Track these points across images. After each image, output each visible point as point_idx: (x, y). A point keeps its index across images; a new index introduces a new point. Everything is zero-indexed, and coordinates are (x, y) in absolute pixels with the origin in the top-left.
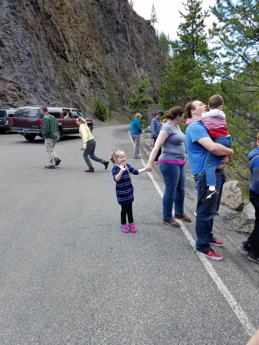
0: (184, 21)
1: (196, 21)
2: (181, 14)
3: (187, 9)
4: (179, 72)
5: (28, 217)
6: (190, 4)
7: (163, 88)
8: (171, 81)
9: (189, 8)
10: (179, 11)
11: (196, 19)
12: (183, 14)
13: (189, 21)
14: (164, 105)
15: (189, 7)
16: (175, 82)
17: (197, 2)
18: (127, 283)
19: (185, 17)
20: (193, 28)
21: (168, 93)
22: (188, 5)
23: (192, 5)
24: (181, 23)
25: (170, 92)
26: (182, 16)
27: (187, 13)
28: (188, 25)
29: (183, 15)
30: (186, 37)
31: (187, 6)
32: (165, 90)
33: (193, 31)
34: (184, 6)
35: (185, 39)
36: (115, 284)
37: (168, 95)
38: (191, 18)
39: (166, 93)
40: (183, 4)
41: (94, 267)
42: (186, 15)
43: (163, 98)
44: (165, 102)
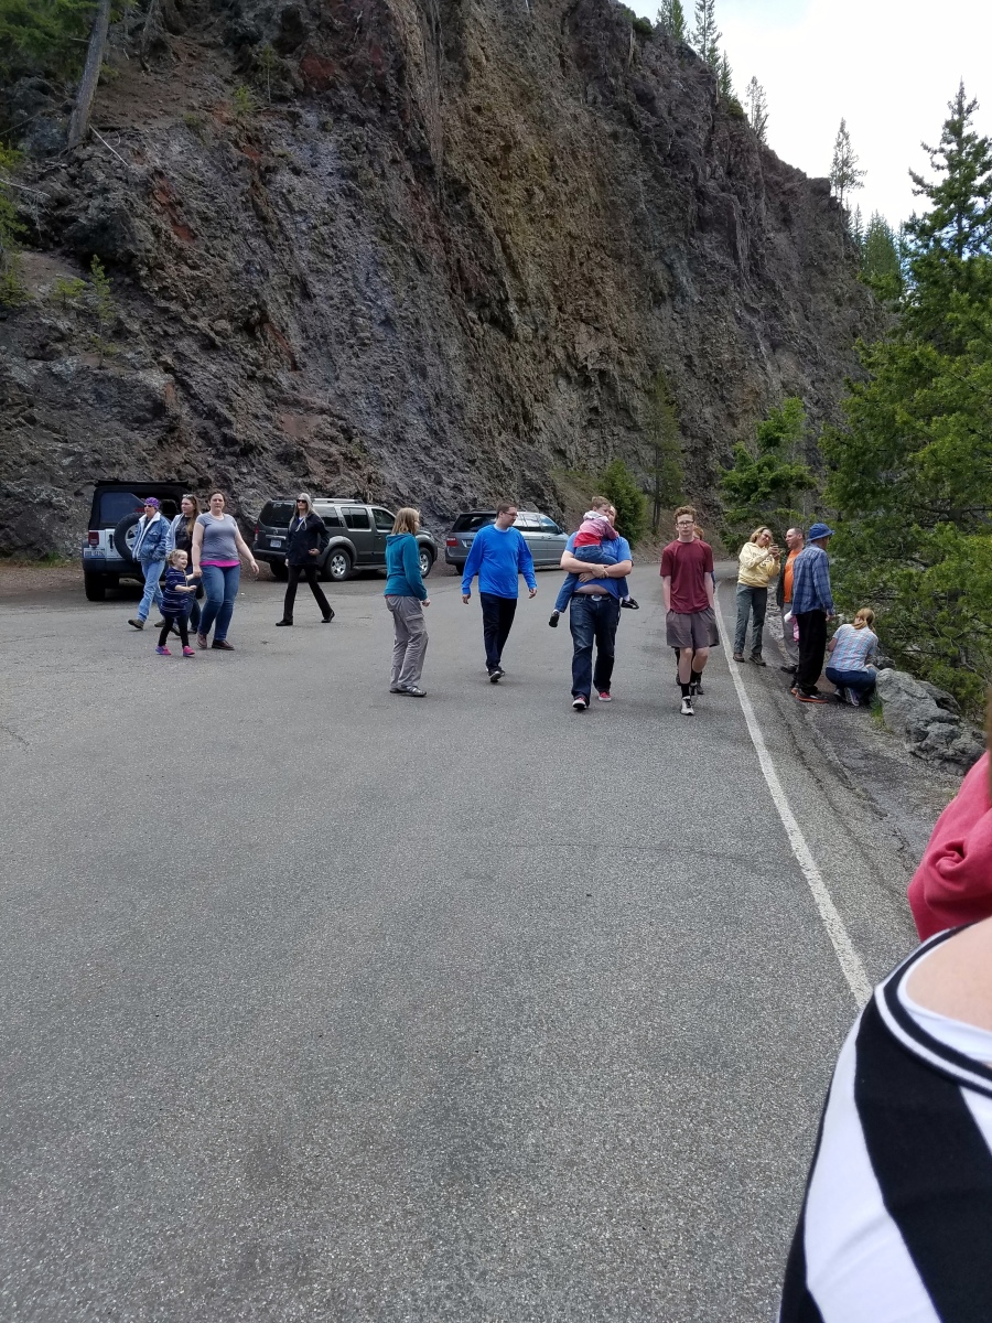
0: (926, 206)
1: (973, 205)
2: (919, 181)
3: (938, 167)
4: (899, 382)
5: (370, 808)
6: (954, 146)
7: (838, 439)
8: (871, 415)
9: (945, 162)
10: (911, 173)
11: (973, 199)
12: (926, 181)
13: (946, 206)
14: (841, 499)
15: (949, 157)
16: (884, 418)
17: (977, 142)
18: (613, 964)
19: (931, 194)
20: (961, 228)
21: (856, 457)
22: (942, 150)
23: (960, 152)
24: (914, 216)
25: (864, 454)
26: (919, 188)
27: (938, 179)
28: (940, 221)
29: (924, 186)
30: (930, 265)
31: (942, 154)
32: (845, 447)
33: (960, 241)
34: (930, 155)
35: (925, 271)
36: (583, 963)
37: (858, 463)
38: (952, 198)
39: (850, 457)
40: (926, 148)
41: (536, 925)
42: (938, 183)
43: (839, 475)
44: (846, 487)
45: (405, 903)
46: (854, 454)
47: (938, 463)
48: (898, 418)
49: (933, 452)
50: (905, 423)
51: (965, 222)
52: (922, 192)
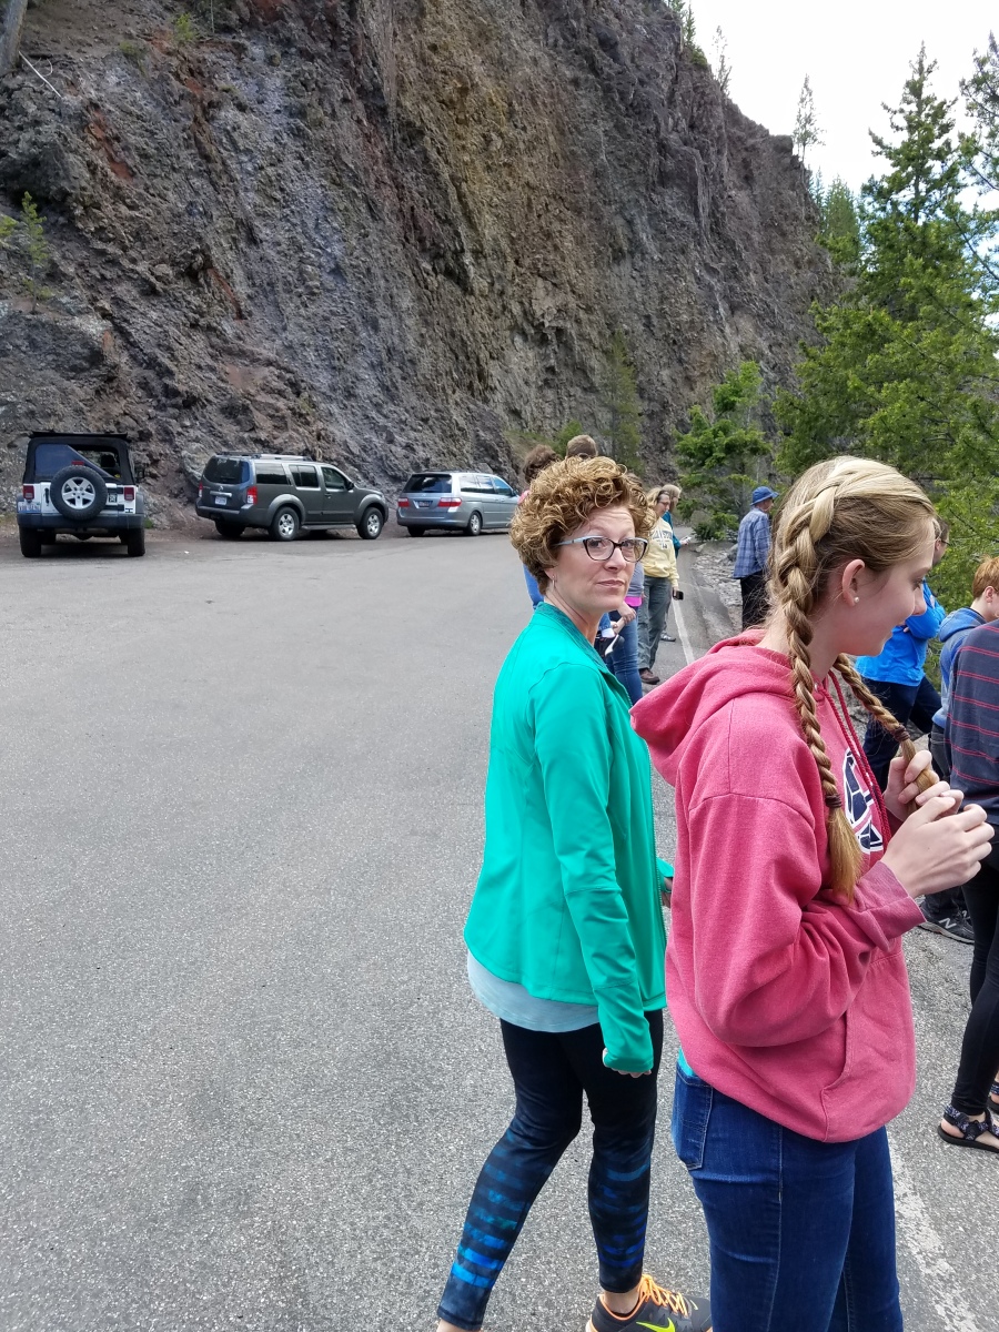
0: (884, 168)
1: (930, 168)
2: (878, 142)
3: (897, 128)
4: (853, 347)
6: (913, 107)
7: (792, 404)
8: (824, 380)
9: (904, 124)
10: (871, 134)
11: (930, 163)
12: (885, 143)
13: (904, 169)
15: (909, 119)
16: (837, 383)
17: (936, 104)
19: (889, 156)
20: (917, 192)
21: (808, 423)
22: (902, 111)
23: (919, 113)
24: (872, 177)
25: (816, 419)
26: (878, 149)
27: (897, 140)
28: (898, 184)
29: (883, 147)
30: (886, 229)
31: (902, 115)
32: (798, 412)
33: (917, 204)
34: (890, 115)
35: (880, 233)
37: (810, 429)
38: (910, 160)
39: (802, 422)
40: (886, 108)
42: (897, 145)
43: (792, 440)
44: (798, 453)
45: (350, 859)
46: (807, 419)
47: (888, 430)
48: (849, 383)
49: (883, 419)
50: (856, 388)
51: (923, 186)
52: (881, 153)
